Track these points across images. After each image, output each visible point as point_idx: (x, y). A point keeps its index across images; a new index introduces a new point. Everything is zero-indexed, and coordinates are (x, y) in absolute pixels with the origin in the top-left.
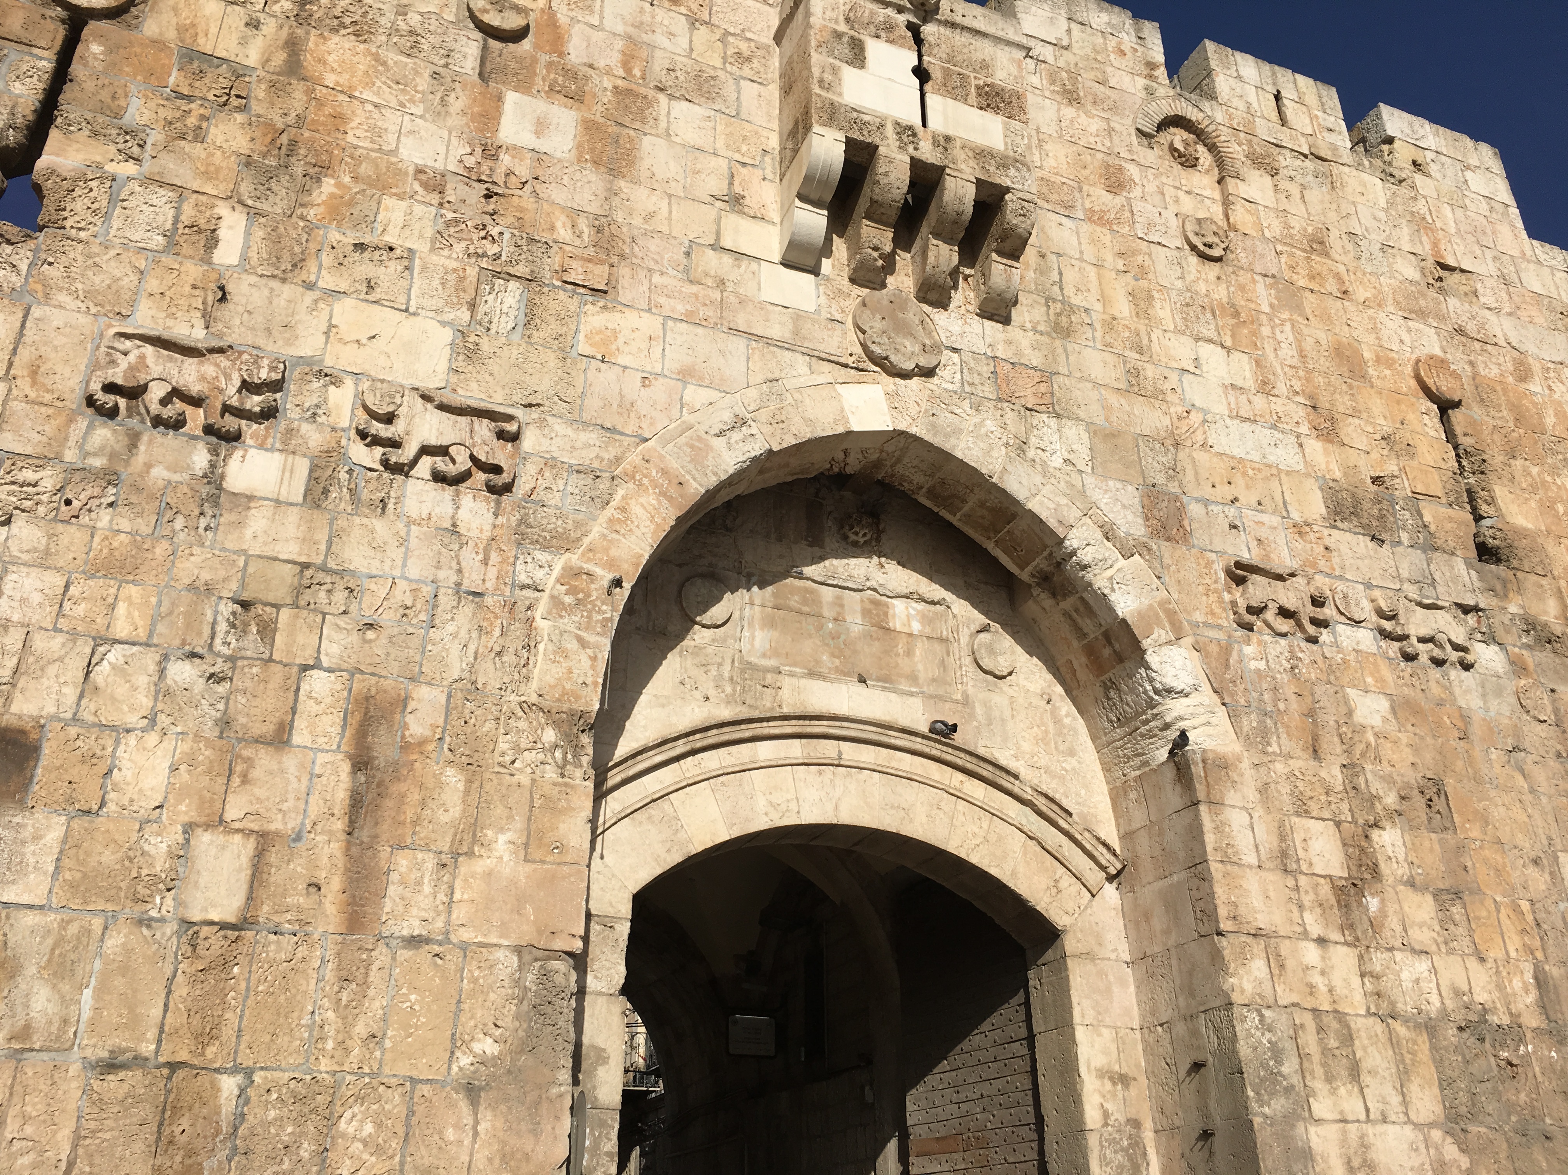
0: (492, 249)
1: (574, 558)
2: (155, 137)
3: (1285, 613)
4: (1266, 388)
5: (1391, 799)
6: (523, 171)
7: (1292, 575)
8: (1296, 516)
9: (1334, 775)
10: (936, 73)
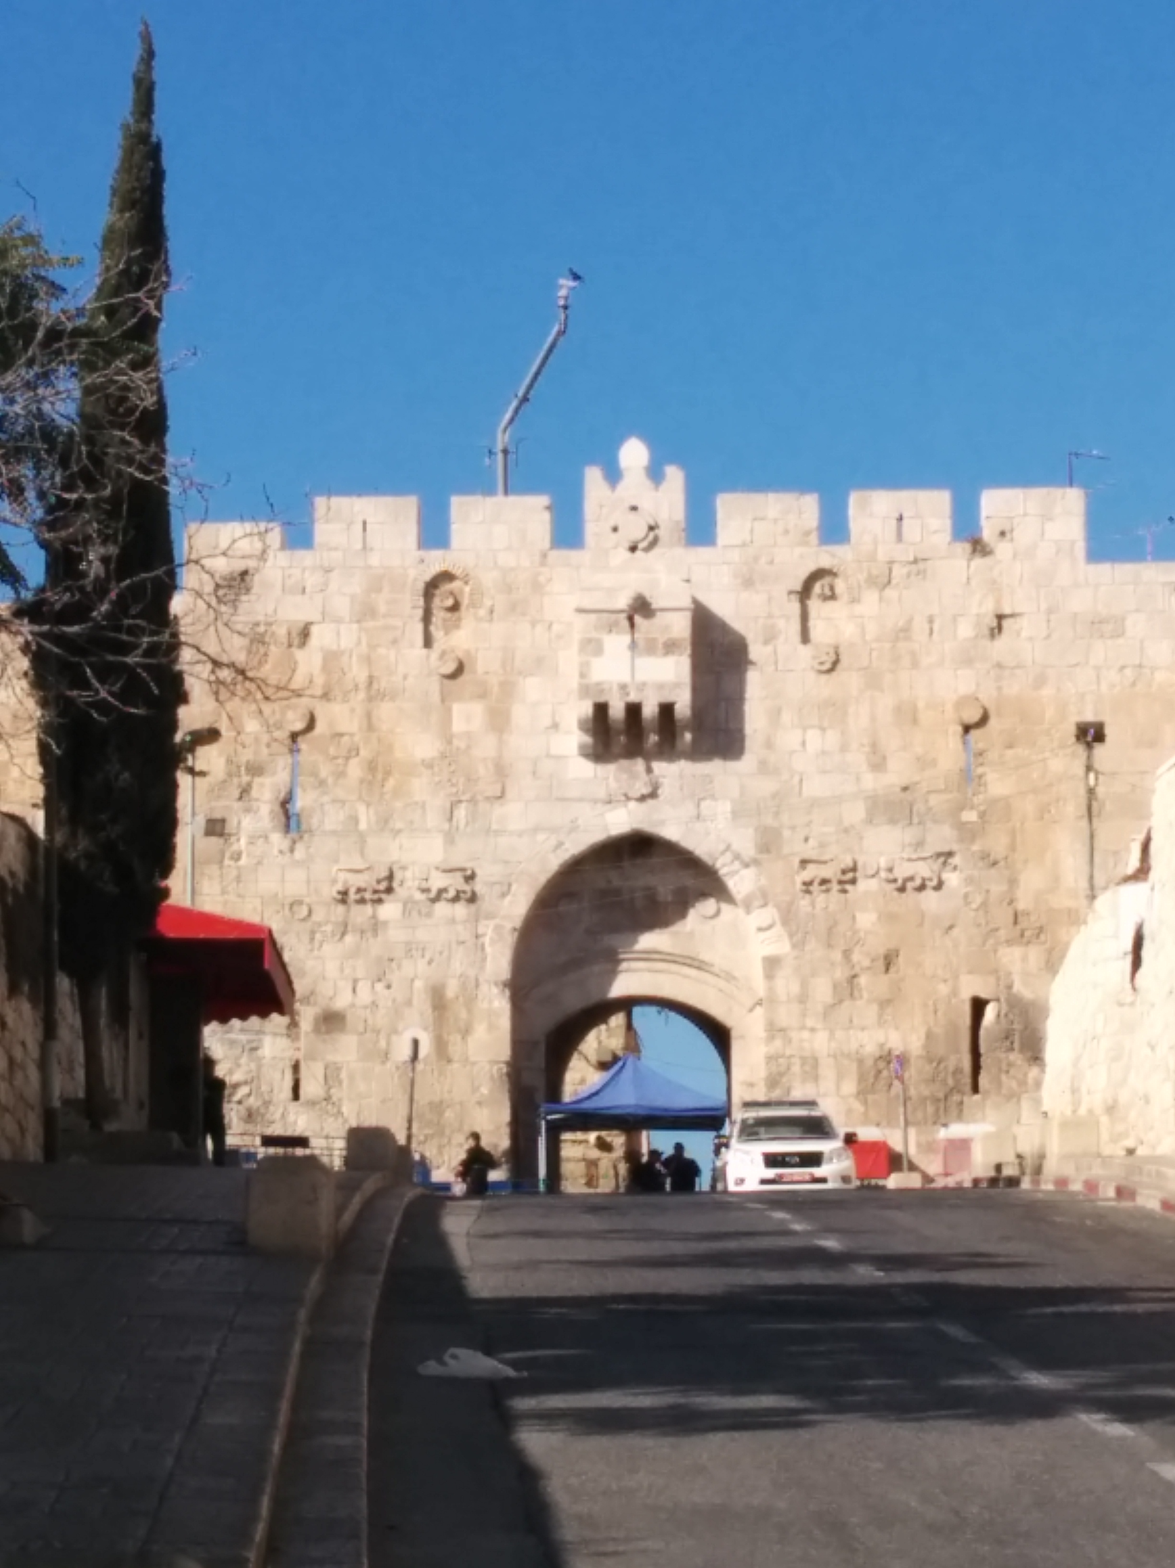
0: (454, 790)
1: (497, 921)
2: (330, 780)
3: (824, 882)
4: (844, 748)
5: (866, 963)
6: (463, 745)
7: (832, 860)
8: (846, 823)
9: (837, 956)
10: (641, 643)
